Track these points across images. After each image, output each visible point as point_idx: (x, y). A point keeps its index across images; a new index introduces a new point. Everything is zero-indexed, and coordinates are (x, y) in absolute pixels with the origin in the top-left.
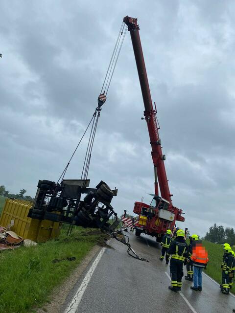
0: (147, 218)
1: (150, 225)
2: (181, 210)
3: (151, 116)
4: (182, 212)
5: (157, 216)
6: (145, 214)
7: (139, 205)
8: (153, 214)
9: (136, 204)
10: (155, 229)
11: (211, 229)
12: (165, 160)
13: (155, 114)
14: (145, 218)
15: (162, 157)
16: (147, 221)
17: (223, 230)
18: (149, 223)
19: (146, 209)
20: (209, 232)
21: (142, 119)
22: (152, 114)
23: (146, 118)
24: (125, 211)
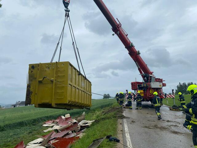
0: (143, 91)
1: (146, 95)
2: (162, 79)
3: (119, 30)
4: (163, 80)
5: (150, 87)
6: (141, 88)
7: (135, 84)
8: (147, 87)
9: (132, 84)
10: (152, 96)
11: (178, 87)
12: (140, 54)
13: (121, 26)
14: (142, 91)
15: (138, 53)
16: (144, 93)
17: (186, 85)
18: (146, 93)
19: (141, 85)
20: (177, 89)
21: (113, 35)
22: (119, 28)
23: (116, 33)
24: (127, 91)
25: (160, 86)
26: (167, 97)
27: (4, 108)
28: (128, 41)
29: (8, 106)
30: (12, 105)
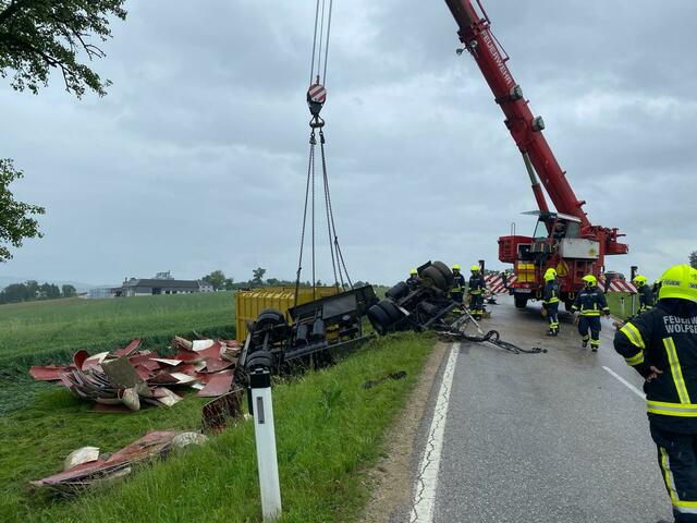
0: (536, 265)
2: (615, 230)
3: (479, 38)
4: (619, 233)
5: (558, 255)
6: (528, 257)
7: (509, 241)
8: (548, 253)
9: (502, 242)
12: (543, 128)
13: (487, 28)
14: (531, 267)
15: (534, 123)
16: (536, 272)
18: (541, 273)
19: (529, 247)
21: (459, 51)
22: (479, 30)
23: (468, 47)
24: (482, 263)
25: (592, 251)
26: (611, 289)
27: (86, 297)
28: (507, 78)
29: (97, 291)
30: (112, 290)
